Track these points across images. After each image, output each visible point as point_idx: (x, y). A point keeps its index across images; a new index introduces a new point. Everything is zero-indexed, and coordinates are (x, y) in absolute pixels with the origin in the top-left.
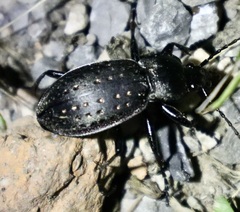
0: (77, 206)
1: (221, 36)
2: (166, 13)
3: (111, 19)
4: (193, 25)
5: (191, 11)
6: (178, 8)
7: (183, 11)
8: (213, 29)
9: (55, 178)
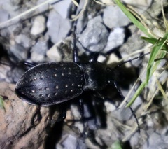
0: (33, 141)
1: (125, 46)
2: (95, 32)
3: (60, 28)
4: (110, 39)
5: (109, 30)
6: (102, 29)
7: (105, 31)
8: (120, 41)
9: (23, 126)
